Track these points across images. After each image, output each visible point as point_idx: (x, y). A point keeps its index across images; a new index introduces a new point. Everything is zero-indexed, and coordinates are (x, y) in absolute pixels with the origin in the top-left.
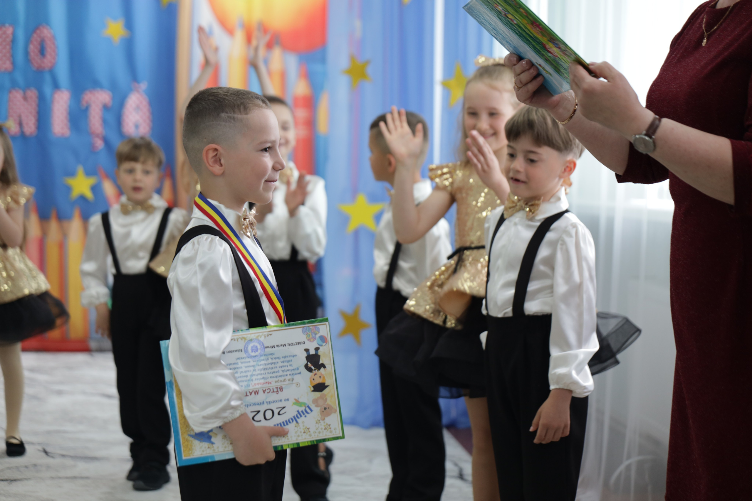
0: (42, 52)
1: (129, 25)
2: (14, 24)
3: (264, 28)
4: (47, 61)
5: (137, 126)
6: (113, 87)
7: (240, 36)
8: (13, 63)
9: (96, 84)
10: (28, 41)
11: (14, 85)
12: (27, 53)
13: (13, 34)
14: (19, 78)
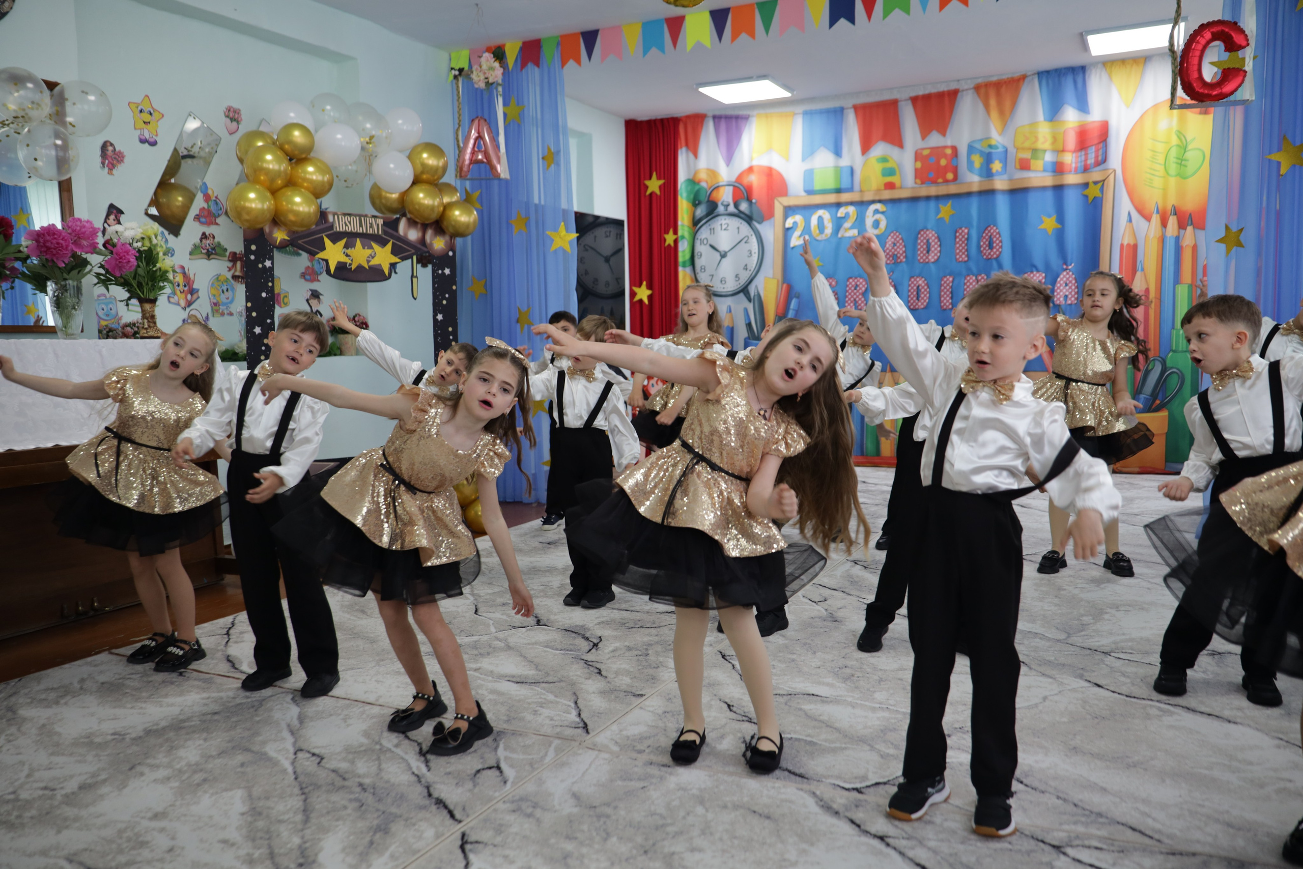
0: (990, 246)
1: (1061, 219)
2: (969, 227)
3: (1176, 211)
4: (994, 253)
5: (1066, 296)
6: (1048, 268)
7: (1156, 219)
8: (968, 256)
9: (1034, 267)
10: (980, 238)
11: (969, 272)
12: (979, 246)
13: (968, 233)
14: (972, 265)
